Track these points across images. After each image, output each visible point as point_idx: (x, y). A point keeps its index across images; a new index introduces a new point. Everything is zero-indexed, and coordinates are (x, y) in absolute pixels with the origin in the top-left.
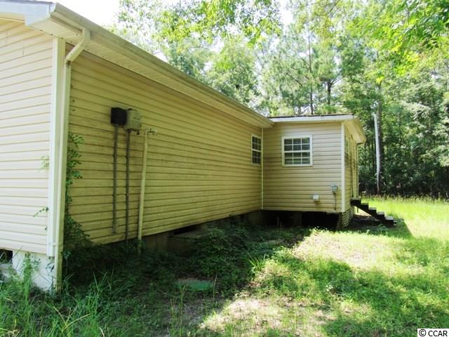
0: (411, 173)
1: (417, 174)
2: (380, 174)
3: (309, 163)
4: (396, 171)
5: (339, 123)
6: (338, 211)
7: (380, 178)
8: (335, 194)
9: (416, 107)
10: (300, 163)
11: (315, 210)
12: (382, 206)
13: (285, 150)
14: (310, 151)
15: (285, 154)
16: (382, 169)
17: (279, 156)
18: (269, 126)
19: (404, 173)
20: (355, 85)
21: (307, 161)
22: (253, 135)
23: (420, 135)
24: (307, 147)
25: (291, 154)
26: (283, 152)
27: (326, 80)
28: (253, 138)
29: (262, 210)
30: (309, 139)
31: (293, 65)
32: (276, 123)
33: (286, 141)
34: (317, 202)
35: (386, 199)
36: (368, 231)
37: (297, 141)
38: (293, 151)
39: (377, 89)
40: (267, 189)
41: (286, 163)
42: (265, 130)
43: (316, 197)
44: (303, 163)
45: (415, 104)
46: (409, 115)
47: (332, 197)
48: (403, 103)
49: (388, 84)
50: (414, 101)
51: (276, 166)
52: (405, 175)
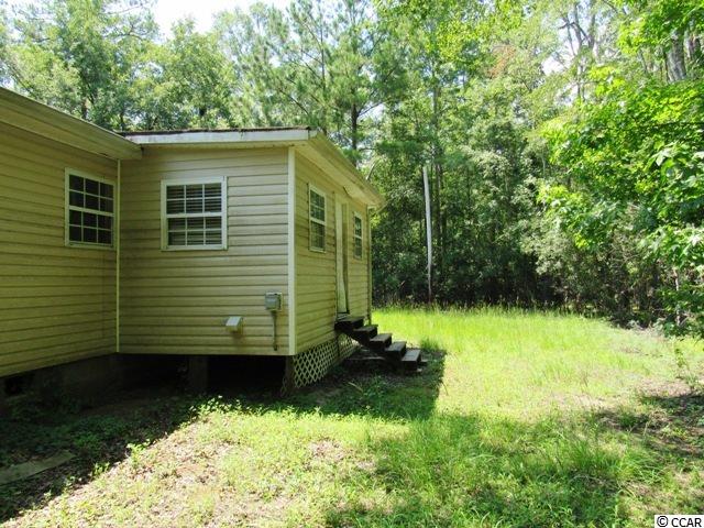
1: (490, 266)
3: (220, 242)
5: (281, 151)
6: (281, 352)
8: (274, 314)
10: (201, 242)
11: (232, 351)
13: (168, 212)
14: (223, 214)
15: (170, 220)
17: (154, 225)
21: (215, 238)
24: (216, 206)
25: (181, 222)
26: (164, 216)
28: (72, 178)
29: (116, 353)
30: (220, 184)
32: (143, 148)
33: (171, 191)
34: (237, 334)
37: (193, 190)
40: (129, 304)
41: (170, 243)
42: (125, 164)
43: (233, 322)
44: (208, 242)
47: (269, 319)
51: (145, 249)
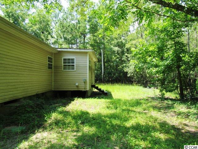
0: (114, 74)
1: (117, 75)
2: (103, 75)
3: (74, 69)
4: (109, 73)
5: (86, 53)
6: (86, 90)
7: (103, 76)
8: (85, 83)
9: (116, 49)
10: (70, 69)
11: (77, 90)
12: (104, 87)
13: (64, 63)
14: (75, 64)
16: (104, 73)
17: (61, 66)
18: (56, 52)
19: (112, 74)
20: (95, 38)
21: (73, 69)
22: (48, 56)
23: (118, 60)
24: (73, 63)
25: (66, 65)
26: (63, 64)
27: (83, 34)
28: (48, 57)
29: (53, 91)
30: (74, 59)
31: (69, 26)
32: (59, 51)
33: (64, 59)
34: (77, 86)
35: (105, 84)
36: (97, 97)
37: (69, 59)
38: (67, 64)
39: (103, 40)
40: (55, 81)
41: (64, 69)
42: (55, 54)
43: (77, 84)
44: (72, 69)
45: (116, 47)
46: (114, 51)
47: (84, 84)
48: (112, 47)
49: (107, 39)
50: (116, 46)
51: (59, 70)
52: (113, 75)
